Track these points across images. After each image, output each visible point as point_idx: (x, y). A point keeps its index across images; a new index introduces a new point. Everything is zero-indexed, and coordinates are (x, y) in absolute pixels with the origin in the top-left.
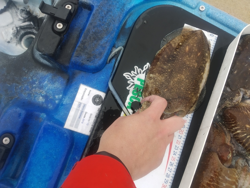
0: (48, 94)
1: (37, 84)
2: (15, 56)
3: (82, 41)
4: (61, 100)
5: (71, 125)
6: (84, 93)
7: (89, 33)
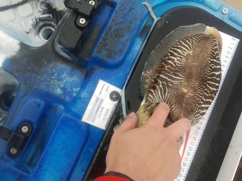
0: (66, 87)
1: (56, 76)
2: (35, 47)
3: (104, 37)
4: (79, 93)
5: (88, 119)
6: (102, 89)
7: (111, 29)
